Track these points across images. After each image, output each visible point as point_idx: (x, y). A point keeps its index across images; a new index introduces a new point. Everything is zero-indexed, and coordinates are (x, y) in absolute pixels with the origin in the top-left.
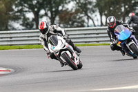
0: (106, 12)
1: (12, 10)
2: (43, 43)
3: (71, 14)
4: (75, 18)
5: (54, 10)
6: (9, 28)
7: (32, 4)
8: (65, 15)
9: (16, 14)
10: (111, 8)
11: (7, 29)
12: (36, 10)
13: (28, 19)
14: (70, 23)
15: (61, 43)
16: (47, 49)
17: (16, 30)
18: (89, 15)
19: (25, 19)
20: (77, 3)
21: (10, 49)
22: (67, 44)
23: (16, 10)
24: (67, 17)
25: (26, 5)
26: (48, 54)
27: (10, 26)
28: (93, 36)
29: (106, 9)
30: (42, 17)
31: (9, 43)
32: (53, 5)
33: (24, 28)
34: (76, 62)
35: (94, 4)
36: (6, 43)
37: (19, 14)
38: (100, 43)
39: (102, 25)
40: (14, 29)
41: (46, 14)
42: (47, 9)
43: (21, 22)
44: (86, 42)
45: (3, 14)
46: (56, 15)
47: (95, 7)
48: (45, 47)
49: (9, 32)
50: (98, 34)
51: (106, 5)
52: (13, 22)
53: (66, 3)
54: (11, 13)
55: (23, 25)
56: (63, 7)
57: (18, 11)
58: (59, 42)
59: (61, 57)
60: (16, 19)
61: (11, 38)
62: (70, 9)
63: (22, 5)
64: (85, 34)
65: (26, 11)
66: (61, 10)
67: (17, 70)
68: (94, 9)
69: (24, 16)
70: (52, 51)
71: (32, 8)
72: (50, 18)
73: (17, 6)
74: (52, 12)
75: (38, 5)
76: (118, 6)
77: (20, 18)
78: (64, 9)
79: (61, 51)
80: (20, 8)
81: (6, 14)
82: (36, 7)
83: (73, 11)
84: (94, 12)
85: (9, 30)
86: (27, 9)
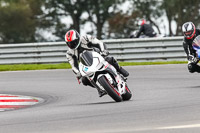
0: (177, 16)
1: (41, 12)
2: (72, 62)
3: (127, 19)
4: (132, 24)
5: (101, 12)
6: (37, 38)
7: (70, 4)
8: (118, 20)
9: (47, 18)
10: (185, 11)
11: (34, 41)
12: (75, 12)
13: (64, 25)
14: (125, 31)
15: (98, 62)
16: (77, 71)
17: (46, 41)
18: (153, 19)
19: (60, 26)
20: (135, 3)
21: (37, 68)
22: (106, 63)
23: (46, 12)
24: (121, 22)
25: (61, 5)
26: (79, 78)
27: (38, 35)
28: (158, 50)
29: (177, 11)
30: (84, 22)
31: (37, 61)
32: (101, 5)
33: (58, 38)
34: (121, 91)
35: (160, 4)
36: (32, 61)
37: (51, 18)
38: (169, 60)
39: (171, 34)
40: (43, 40)
41: (90, 19)
42: (91, 11)
43: (53, 29)
44: (147, 59)
45: (28, 19)
46: (104, 20)
47: (161, 8)
48: (74, 69)
49: (35, 44)
50: (165, 47)
51: (176, 6)
52: (42, 30)
53: (119, 3)
54: (39, 17)
55: (56, 34)
56: (115, 8)
57: (50, 15)
58: (95, 61)
59: (97, 83)
60: (46, 25)
61: (39, 53)
62: (125, 12)
63: (55, 6)
64: (147, 48)
65: (61, 15)
66: (112, 13)
67: (48, 100)
68: (159, 11)
69: (58, 21)
70: (83, 74)
71: (69, 9)
72: (96, 25)
73: (47, 7)
74: (98, 16)
75: (78, 6)
76: (194, 8)
77: (53, 25)
78: (116, 11)
79: (97, 73)
80: (52, 9)
81: (32, 18)
82: (76, 9)
83: (130, 14)
84: (159, 15)
85: (36, 41)
86: (63, 12)
